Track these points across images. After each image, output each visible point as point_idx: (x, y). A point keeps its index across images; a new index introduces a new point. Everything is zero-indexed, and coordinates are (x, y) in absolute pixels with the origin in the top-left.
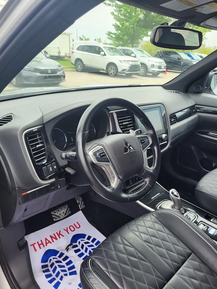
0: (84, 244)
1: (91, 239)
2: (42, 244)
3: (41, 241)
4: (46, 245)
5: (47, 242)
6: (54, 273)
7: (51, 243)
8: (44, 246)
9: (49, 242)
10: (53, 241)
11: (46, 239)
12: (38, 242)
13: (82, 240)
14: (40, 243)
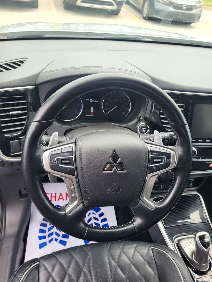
0: (93, 218)
1: (103, 217)
2: (55, 197)
3: (56, 194)
4: (58, 200)
5: (61, 197)
6: (49, 231)
7: (63, 200)
8: (55, 200)
9: (63, 198)
10: (66, 200)
11: (61, 194)
12: (51, 194)
13: (93, 213)
14: (53, 195)
